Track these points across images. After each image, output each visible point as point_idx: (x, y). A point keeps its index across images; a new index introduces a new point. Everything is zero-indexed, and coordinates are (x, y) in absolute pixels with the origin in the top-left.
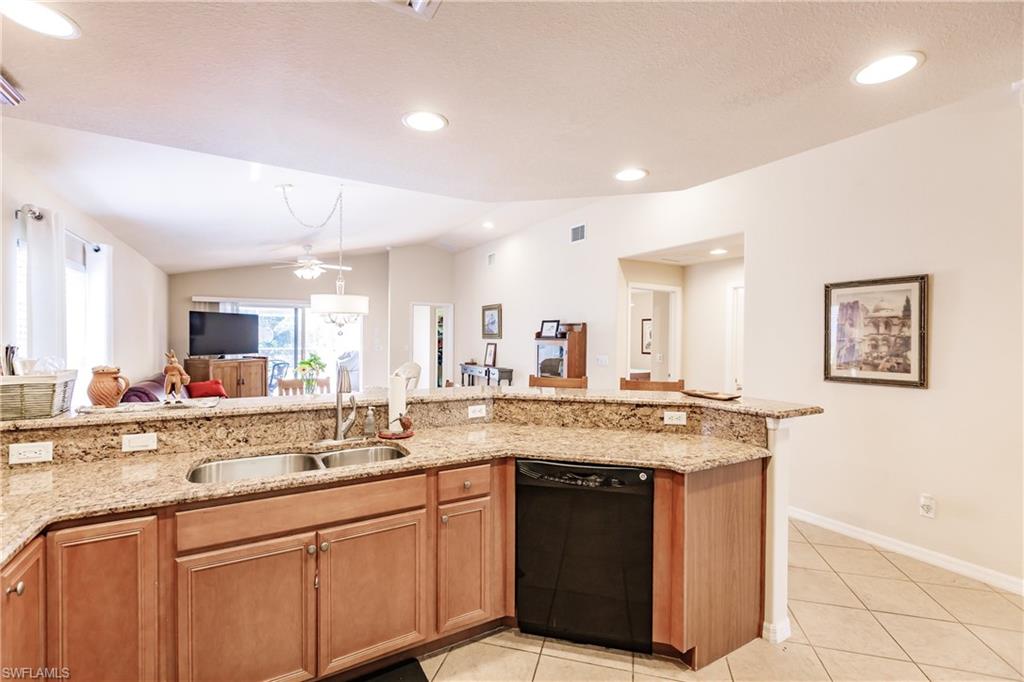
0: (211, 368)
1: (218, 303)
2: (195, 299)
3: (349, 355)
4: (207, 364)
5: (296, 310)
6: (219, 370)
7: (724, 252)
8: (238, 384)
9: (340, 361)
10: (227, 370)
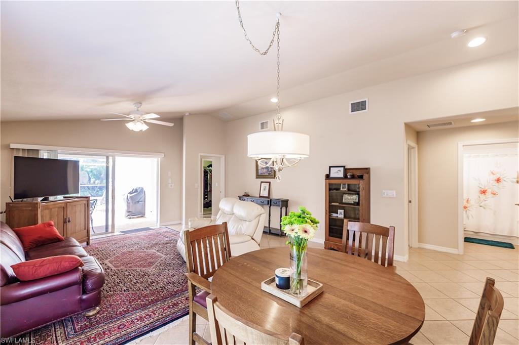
0: (39, 211)
1: (38, 150)
2: (12, 146)
3: (136, 191)
4: (35, 206)
5: (107, 158)
6: (47, 211)
7: (484, 120)
8: (65, 222)
9: (129, 196)
10: (55, 211)
